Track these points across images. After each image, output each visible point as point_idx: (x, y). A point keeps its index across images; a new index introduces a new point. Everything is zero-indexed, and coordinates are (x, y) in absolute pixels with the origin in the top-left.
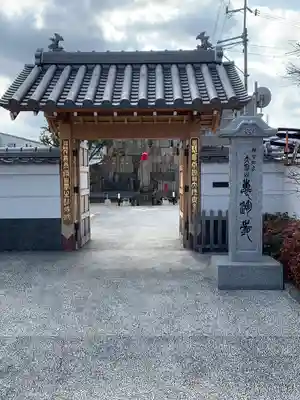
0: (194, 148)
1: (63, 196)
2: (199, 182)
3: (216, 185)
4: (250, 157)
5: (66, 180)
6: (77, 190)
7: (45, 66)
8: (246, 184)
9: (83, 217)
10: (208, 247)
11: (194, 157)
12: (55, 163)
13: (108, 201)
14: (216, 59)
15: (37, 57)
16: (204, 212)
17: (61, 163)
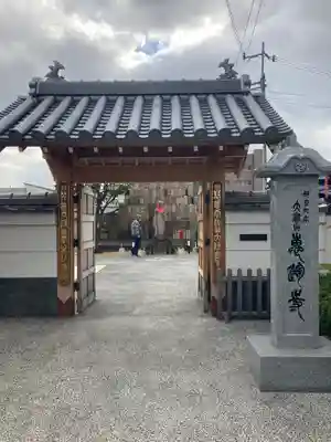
0: (217, 194)
1: (59, 252)
2: (223, 234)
3: (244, 238)
4: (301, 203)
5: (64, 232)
6: (77, 243)
7: (41, 98)
8: (296, 241)
9: (85, 274)
10: (235, 313)
11: (217, 204)
12: (51, 212)
13: (122, 250)
14: (243, 88)
15: (31, 86)
16: (230, 271)
17: (58, 212)
